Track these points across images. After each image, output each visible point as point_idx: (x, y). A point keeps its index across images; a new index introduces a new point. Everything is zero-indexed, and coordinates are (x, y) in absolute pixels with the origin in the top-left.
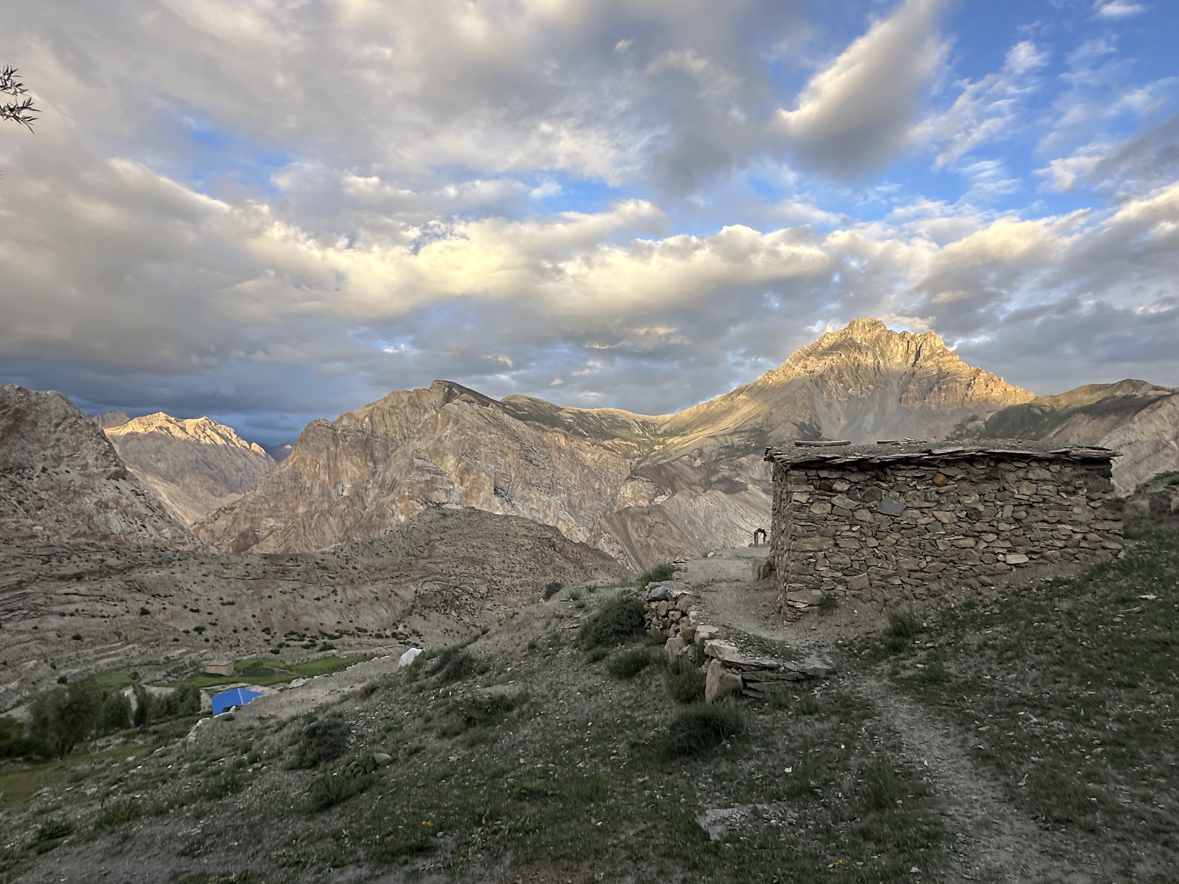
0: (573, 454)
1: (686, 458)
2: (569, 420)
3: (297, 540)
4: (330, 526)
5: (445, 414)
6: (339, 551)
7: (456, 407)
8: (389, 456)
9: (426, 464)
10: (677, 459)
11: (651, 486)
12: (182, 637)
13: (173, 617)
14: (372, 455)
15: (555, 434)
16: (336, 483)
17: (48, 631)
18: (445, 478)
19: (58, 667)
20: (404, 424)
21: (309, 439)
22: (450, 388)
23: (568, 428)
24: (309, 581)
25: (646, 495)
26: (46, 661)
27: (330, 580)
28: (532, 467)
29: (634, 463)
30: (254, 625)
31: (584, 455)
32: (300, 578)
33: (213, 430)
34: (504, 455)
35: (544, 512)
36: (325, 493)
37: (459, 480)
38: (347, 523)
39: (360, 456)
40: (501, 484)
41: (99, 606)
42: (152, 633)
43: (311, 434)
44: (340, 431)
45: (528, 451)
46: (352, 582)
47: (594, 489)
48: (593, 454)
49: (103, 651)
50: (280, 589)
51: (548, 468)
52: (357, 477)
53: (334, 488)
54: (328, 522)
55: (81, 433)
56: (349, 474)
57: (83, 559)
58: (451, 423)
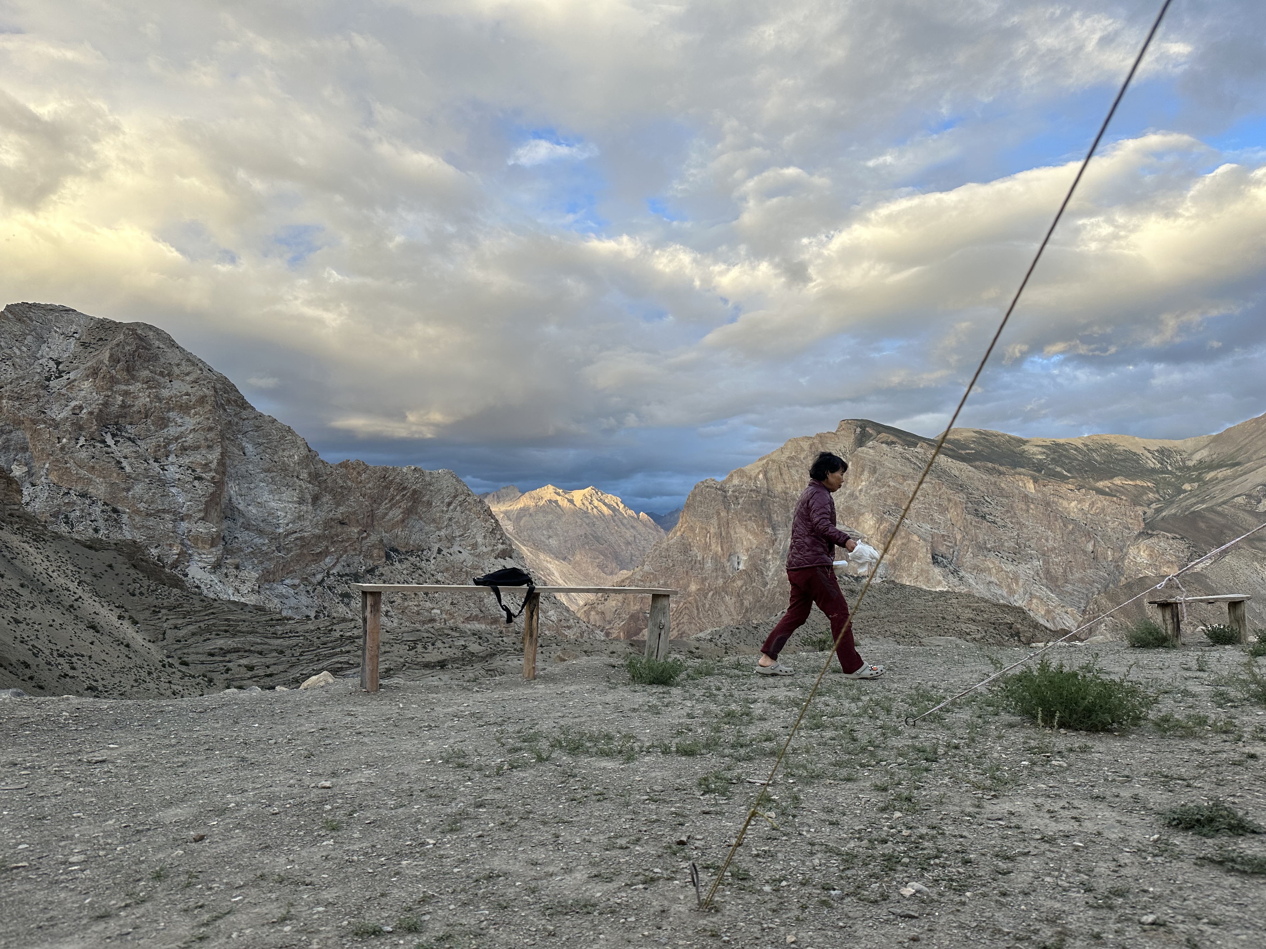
0: (1048, 504)
1: (1240, 500)
2: (1040, 457)
3: (690, 623)
4: (727, 606)
5: (857, 463)
7: (871, 451)
10: (1224, 503)
11: (1182, 545)
14: (770, 519)
15: (1017, 477)
16: (730, 555)
21: (696, 504)
22: (863, 428)
23: (1038, 467)
25: (1173, 559)
28: (985, 524)
29: (1150, 512)
31: (1065, 503)
33: (600, 500)
34: (943, 510)
35: (1009, 586)
36: (719, 568)
37: (881, 546)
38: (746, 603)
39: (755, 521)
40: (942, 549)
43: (698, 499)
44: (730, 493)
45: (978, 503)
47: (1085, 552)
48: (1080, 502)
51: (1011, 525)
52: (754, 547)
53: (728, 561)
54: (724, 602)
55: (470, 511)
56: (745, 543)
57: (447, 645)
58: (866, 473)
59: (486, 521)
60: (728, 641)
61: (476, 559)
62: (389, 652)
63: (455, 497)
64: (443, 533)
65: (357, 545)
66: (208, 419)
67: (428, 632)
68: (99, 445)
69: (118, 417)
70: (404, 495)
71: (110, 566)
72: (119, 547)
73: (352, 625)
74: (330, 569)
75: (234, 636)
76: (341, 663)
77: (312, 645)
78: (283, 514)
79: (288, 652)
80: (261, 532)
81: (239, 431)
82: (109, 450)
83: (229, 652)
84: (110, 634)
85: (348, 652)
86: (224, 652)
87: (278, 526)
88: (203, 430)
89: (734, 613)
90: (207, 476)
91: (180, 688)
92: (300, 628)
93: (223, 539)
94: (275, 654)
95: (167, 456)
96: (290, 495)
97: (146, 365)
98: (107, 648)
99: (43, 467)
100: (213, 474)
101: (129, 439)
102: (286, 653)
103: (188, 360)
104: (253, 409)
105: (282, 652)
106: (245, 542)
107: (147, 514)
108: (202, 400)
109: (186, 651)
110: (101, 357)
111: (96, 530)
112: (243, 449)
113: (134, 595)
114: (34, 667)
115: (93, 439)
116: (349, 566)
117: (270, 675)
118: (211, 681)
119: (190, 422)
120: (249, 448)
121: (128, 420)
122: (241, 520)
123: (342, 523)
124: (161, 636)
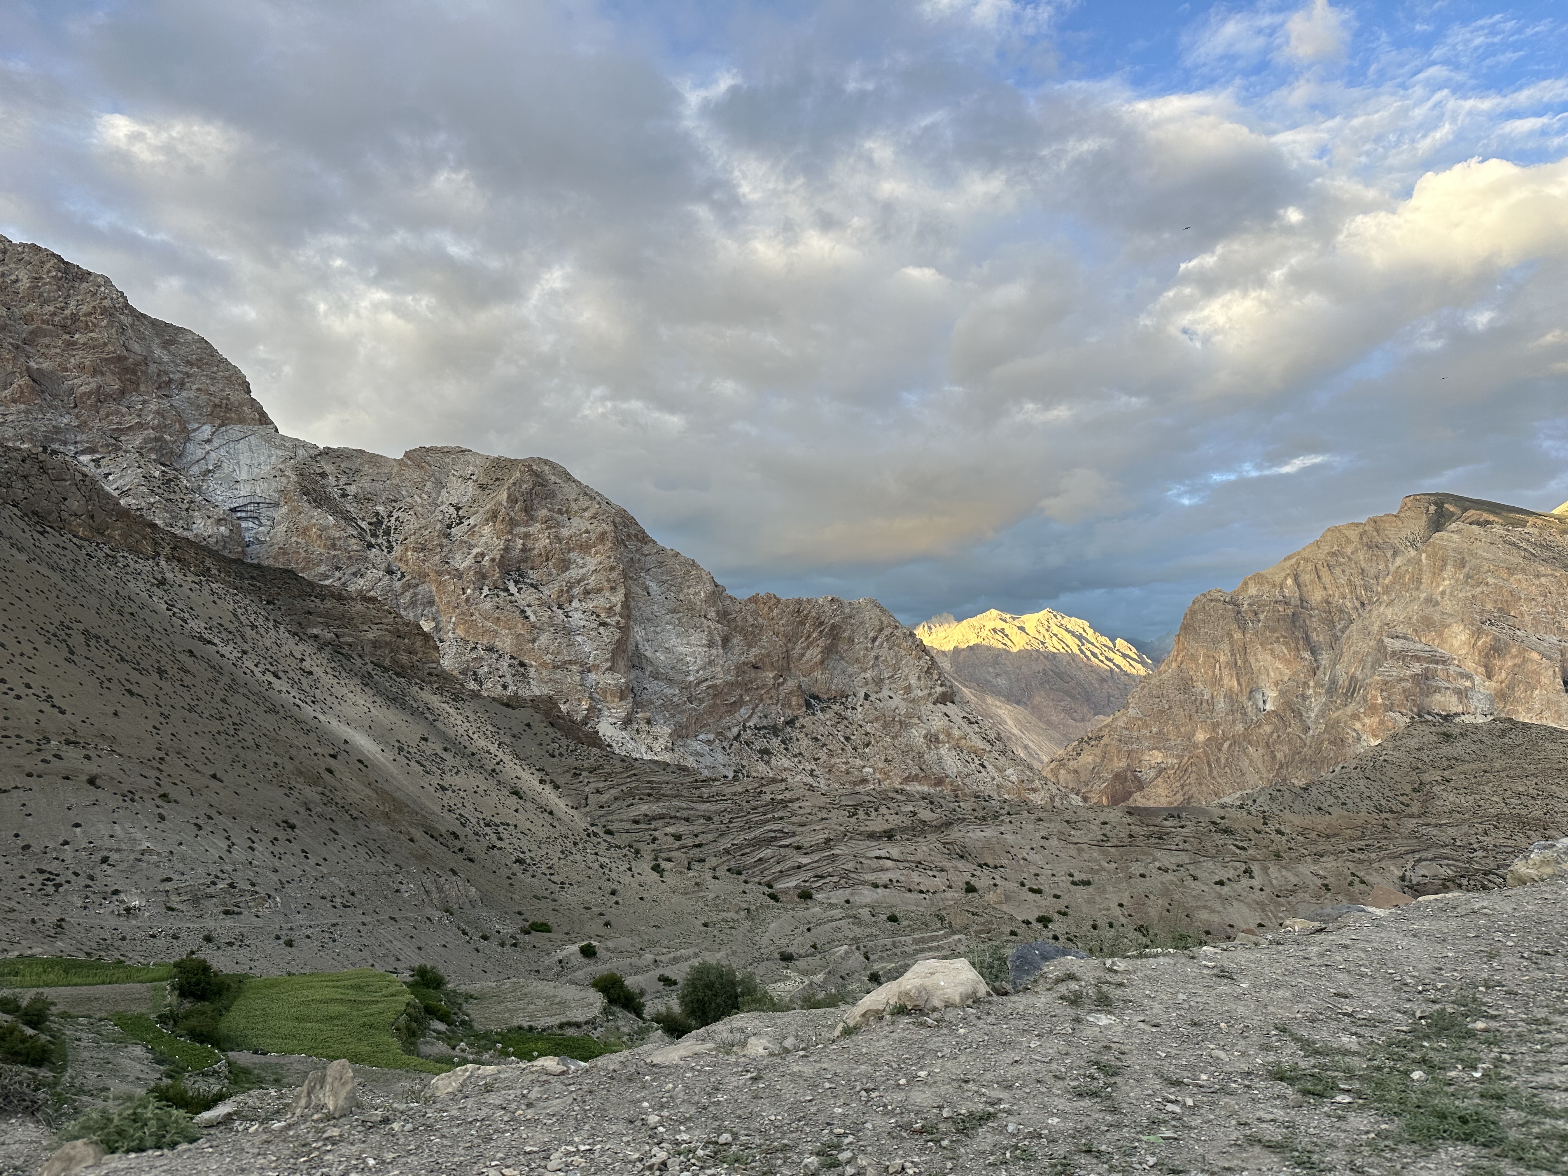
3: (1200, 784)
4: (1251, 761)
5: (1435, 553)
6: (1250, 802)
7: (1455, 537)
8: (1337, 639)
9: (1408, 645)
12: (1022, 930)
13: (1008, 898)
14: (1307, 640)
16: (1251, 692)
17: (861, 907)
18: (1451, 670)
19: (872, 957)
20: (1358, 581)
21: (1196, 625)
22: (1439, 505)
24: (1203, 853)
26: (858, 948)
27: (1238, 851)
30: (1123, 920)
32: (1187, 846)
33: (1061, 626)
36: (1235, 708)
37: (1481, 670)
38: (1279, 755)
39: (1286, 644)
41: (915, 877)
42: (982, 920)
43: (1199, 617)
44: (1245, 606)
46: (1278, 856)
49: (922, 941)
50: (1157, 864)
52: (1286, 679)
53: (1250, 699)
54: (1247, 755)
55: (899, 647)
56: (1272, 674)
57: (892, 811)
58: (1449, 567)
59: (920, 658)
60: (1266, 808)
61: (911, 705)
62: (826, 819)
63: (881, 630)
64: (869, 675)
65: (773, 693)
66: (610, 557)
67: (869, 794)
68: (502, 593)
69: (519, 562)
70: (821, 632)
71: (528, 725)
72: (535, 702)
73: (783, 787)
74: (745, 721)
75: (658, 800)
76: (774, 831)
77: (742, 810)
78: (693, 660)
79: (716, 819)
80: (670, 681)
81: (641, 569)
82: (513, 599)
83: (654, 819)
84: (533, 800)
85: (782, 818)
86: (650, 819)
87: (688, 673)
88: (605, 570)
89: (1264, 770)
90: (611, 621)
91: (608, 861)
92: (727, 790)
93: (632, 691)
94: (702, 821)
95: (571, 602)
96: (699, 638)
97: (543, 503)
98: (531, 815)
99: (450, 620)
100: (618, 618)
101: (532, 585)
102: (715, 820)
103: (586, 494)
104: (655, 542)
105: (709, 819)
106: (655, 693)
107: (554, 667)
108: (602, 537)
109: (609, 818)
110: (499, 498)
111: (505, 687)
112: (646, 588)
113: (554, 756)
114: (462, 838)
115: (496, 588)
116: (766, 717)
117: (699, 846)
118: (637, 852)
119: (592, 562)
120: (653, 586)
121: (530, 564)
122: (650, 669)
123: (755, 667)
124: (583, 802)
